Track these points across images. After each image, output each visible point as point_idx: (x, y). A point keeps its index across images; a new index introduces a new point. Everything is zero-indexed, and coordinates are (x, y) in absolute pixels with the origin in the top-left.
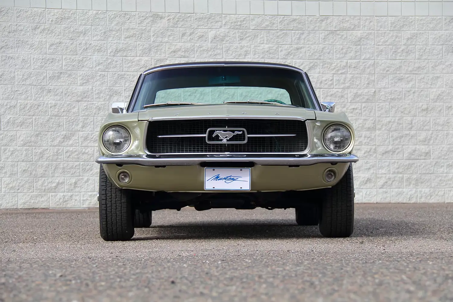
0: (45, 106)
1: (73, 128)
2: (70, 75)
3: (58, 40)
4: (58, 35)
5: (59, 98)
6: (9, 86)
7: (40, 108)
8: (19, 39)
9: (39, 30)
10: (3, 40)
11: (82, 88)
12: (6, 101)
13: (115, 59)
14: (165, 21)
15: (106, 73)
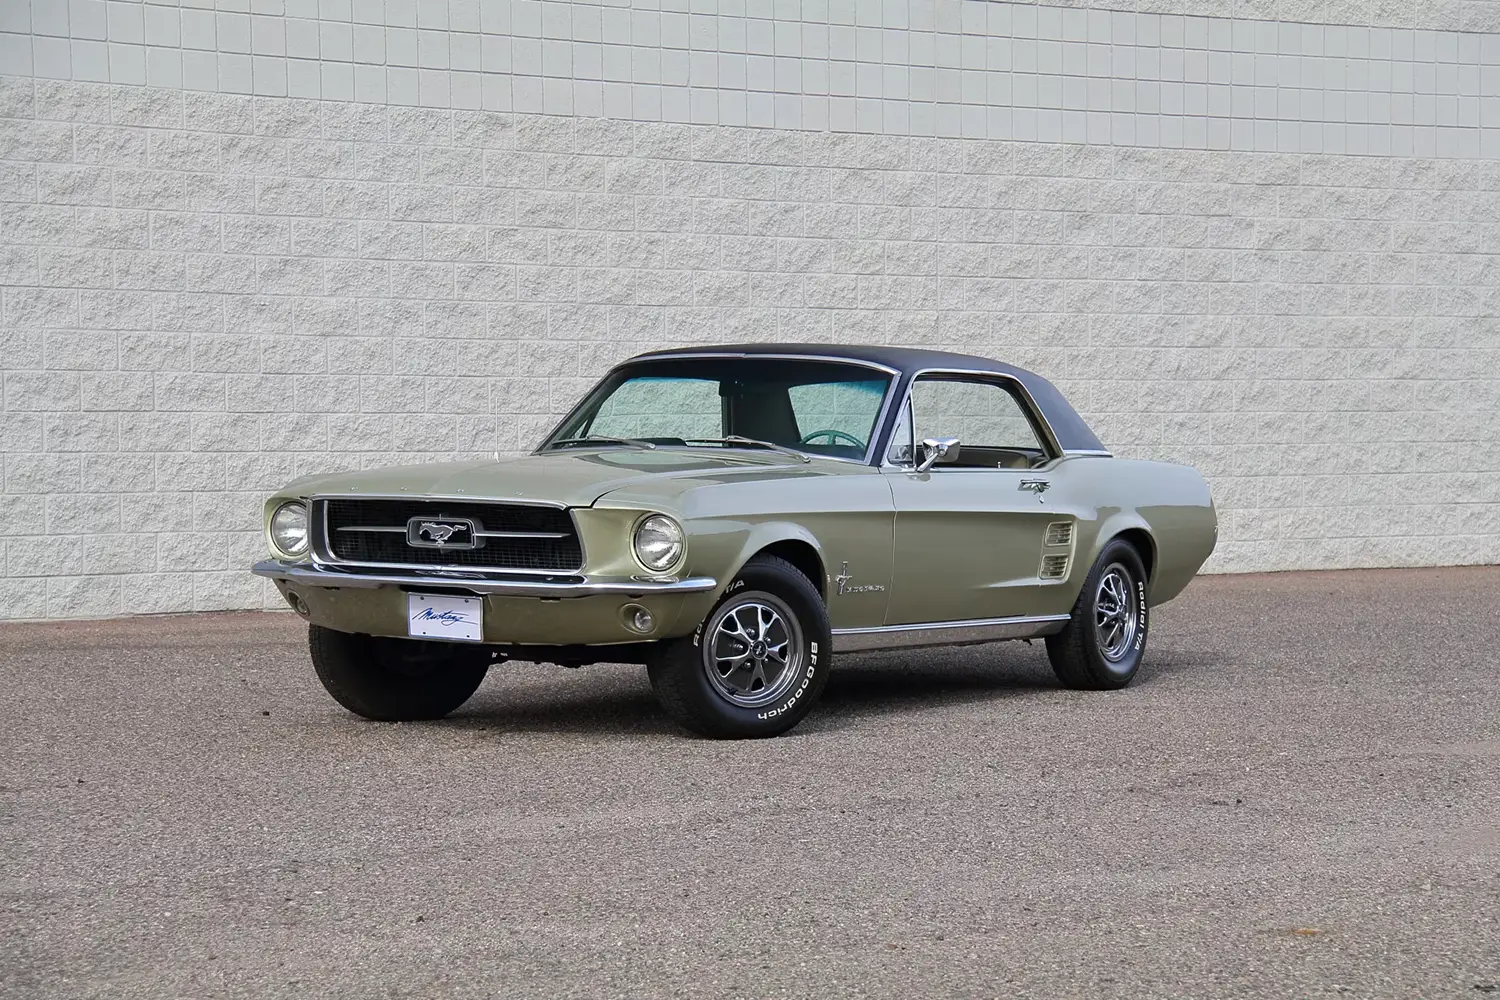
0: (252, 346)
1: (314, 406)
2: (306, 267)
3: (279, 179)
4: (281, 165)
5: (283, 326)
6: (173, 295)
7: (241, 352)
8: (193, 174)
9: (237, 152)
10: (157, 177)
11: (333, 300)
12: (167, 334)
13: (407, 227)
14: (512, 133)
15: (386, 263)
